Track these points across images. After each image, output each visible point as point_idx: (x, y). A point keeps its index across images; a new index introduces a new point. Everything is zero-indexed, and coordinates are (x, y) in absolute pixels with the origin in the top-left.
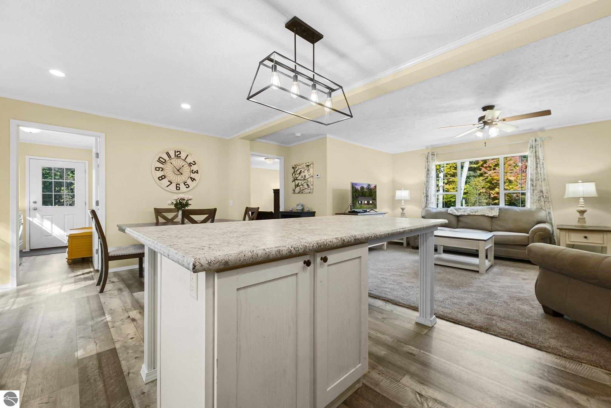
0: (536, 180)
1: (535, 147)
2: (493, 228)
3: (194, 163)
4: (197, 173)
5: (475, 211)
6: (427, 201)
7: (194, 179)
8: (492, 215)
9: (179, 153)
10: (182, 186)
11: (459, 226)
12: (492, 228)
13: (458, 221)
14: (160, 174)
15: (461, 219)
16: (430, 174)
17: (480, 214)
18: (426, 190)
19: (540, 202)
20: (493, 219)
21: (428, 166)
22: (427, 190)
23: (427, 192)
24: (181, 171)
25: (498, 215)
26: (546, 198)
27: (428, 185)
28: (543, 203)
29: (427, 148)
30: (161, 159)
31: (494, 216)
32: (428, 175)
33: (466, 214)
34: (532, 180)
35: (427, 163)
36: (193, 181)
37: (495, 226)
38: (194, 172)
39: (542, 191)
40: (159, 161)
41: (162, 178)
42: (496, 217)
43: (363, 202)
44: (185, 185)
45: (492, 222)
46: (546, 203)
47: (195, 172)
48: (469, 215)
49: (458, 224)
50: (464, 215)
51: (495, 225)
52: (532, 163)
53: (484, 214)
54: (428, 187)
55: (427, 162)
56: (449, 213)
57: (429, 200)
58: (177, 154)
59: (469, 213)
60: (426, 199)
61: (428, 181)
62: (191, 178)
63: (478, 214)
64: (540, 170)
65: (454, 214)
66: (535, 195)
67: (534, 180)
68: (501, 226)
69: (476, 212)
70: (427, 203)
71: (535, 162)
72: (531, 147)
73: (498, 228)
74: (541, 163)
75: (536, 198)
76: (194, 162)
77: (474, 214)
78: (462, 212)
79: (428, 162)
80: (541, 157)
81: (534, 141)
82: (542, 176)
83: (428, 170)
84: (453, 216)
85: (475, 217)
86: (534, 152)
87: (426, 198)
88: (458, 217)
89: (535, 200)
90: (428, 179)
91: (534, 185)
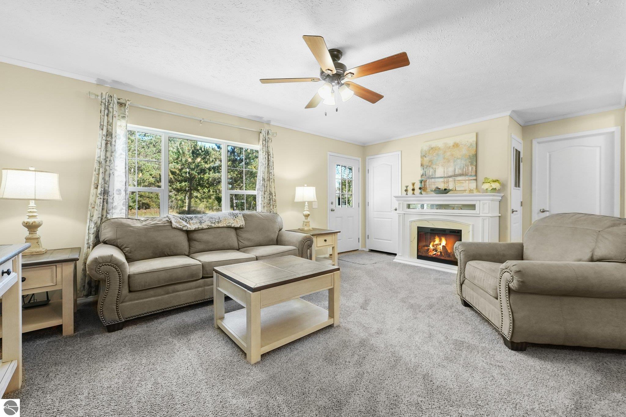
0: (267, 180)
1: (268, 141)
2: (240, 243)
5: (217, 220)
6: (105, 203)
8: (238, 226)
11: (193, 250)
12: (238, 244)
13: (190, 240)
15: (196, 236)
16: (113, 143)
17: (225, 226)
18: (104, 179)
19: (269, 205)
20: (238, 231)
21: (110, 124)
22: (107, 179)
23: (105, 183)
25: (244, 224)
26: (274, 201)
27: (107, 168)
28: (272, 207)
29: (101, 83)
31: (240, 226)
32: (109, 145)
33: (204, 226)
34: (264, 179)
35: (106, 117)
37: (241, 241)
39: (271, 194)
42: (243, 228)
45: (237, 235)
46: (274, 207)
48: (210, 228)
49: (190, 246)
50: (202, 229)
51: (243, 240)
52: (264, 159)
53: (230, 224)
54: (107, 173)
55: (107, 115)
56: (174, 228)
57: (110, 201)
59: (210, 224)
60: (104, 199)
61: (108, 160)
63: (222, 226)
64: (271, 169)
65: (184, 229)
66: (266, 198)
67: (266, 180)
68: (249, 240)
69: (218, 222)
70: (105, 207)
71: (267, 158)
72: (264, 139)
73: (247, 243)
74: (272, 161)
75: (266, 201)
77: (217, 225)
78: (196, 223)
79: (111, 115)
80: (272, 156)
81: (267, 134)
82: (272, 176)
83: (109, 134)
84: (181, 233)
85: (219, 230)
86: (267, 146)
87: (102, 197)
88: (188, 233)
89: (266, 204)
90: (108, 154)
91: (266, 185)
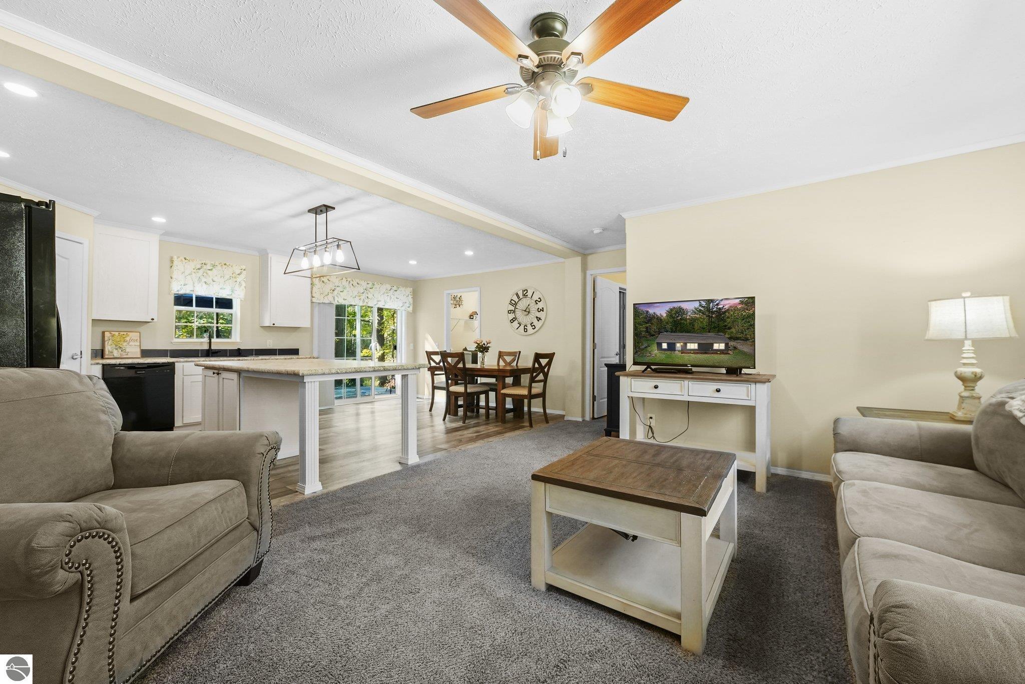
3: (539, 300)
4: (543, 311)
7: (540, 319)
9: (526, 291)
10: (529, 328)
14: (511, 316)
24: (528, 310)
30: (512, 301)
36: (538, 321)
38: (539, 310)
40: (511, 304)
41: (512, 321)
43: (679, 346)
44: (532, 326)
47: (541, 310)
58: (524, 293)
62: (537, 317)
76: (539, 298)
